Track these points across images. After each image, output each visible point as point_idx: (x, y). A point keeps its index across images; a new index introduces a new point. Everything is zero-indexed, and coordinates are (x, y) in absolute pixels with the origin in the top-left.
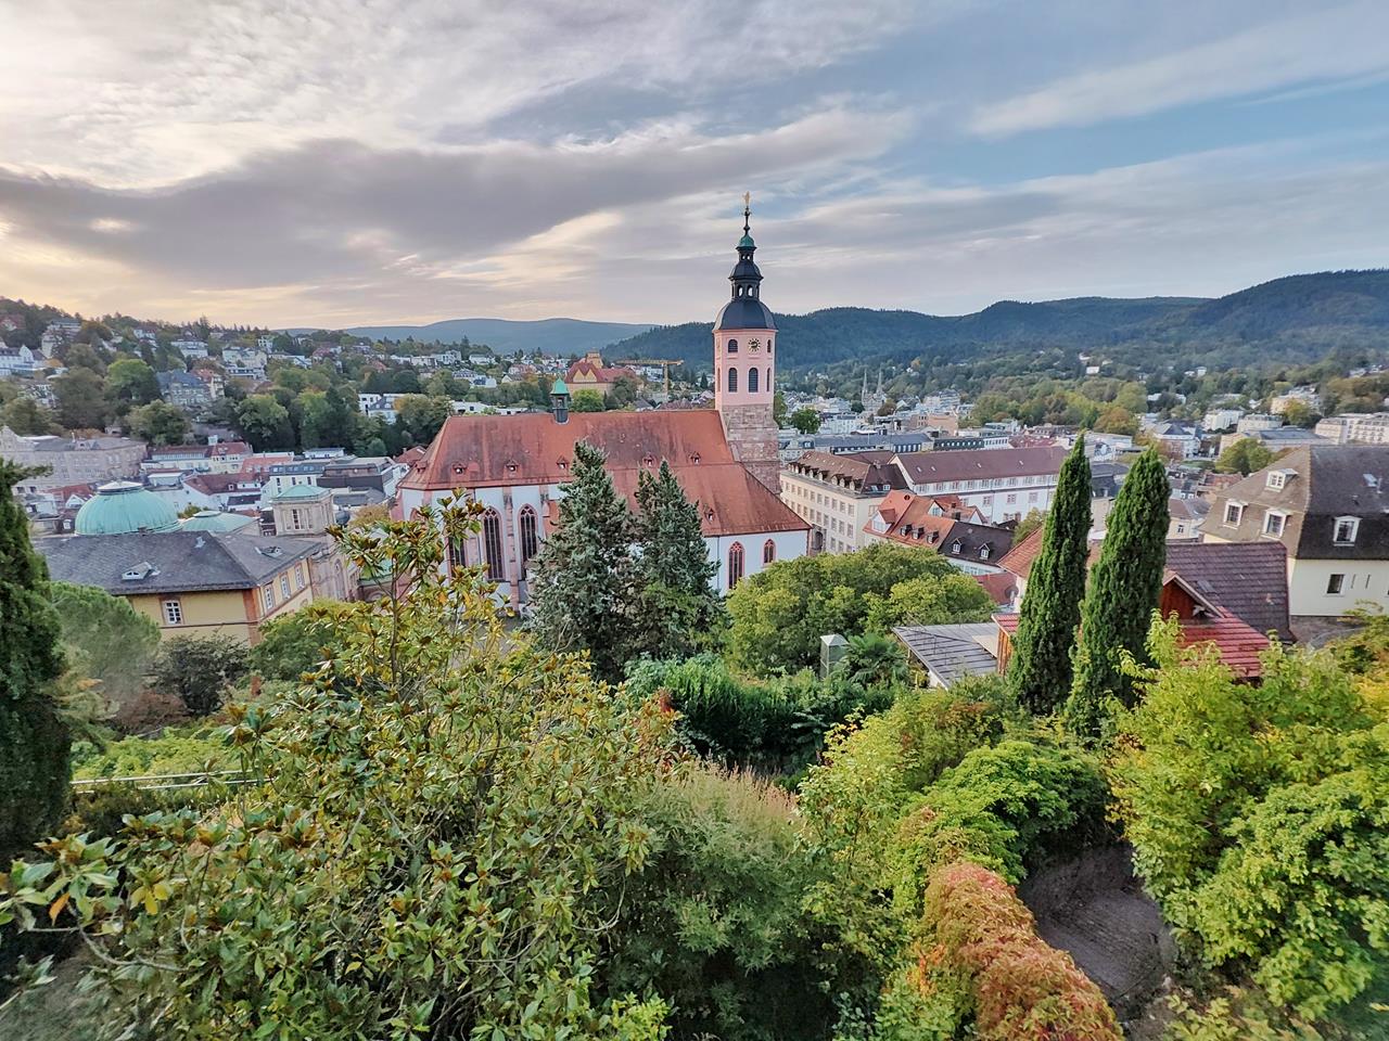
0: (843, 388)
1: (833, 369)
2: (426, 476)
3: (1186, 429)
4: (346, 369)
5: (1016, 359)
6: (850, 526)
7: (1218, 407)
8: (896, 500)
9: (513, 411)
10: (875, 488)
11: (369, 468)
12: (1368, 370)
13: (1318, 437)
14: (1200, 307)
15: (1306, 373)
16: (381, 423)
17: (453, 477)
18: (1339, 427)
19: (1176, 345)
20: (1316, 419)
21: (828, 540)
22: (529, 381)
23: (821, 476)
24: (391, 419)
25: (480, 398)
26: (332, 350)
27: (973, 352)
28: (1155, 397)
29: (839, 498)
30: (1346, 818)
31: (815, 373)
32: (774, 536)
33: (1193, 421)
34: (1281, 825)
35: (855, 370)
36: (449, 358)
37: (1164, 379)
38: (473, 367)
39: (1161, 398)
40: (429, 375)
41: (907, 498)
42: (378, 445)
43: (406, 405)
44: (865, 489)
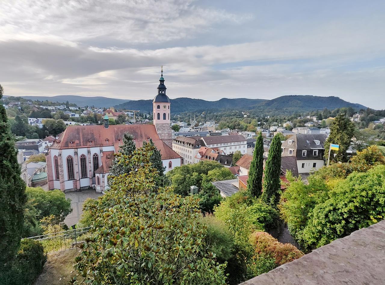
0: (185, 119)
1: (182, 114)
2: (60, 145)
3: (266, 131)
4: (22, 110)
5: (228, 113)
6: (191, 157)
7: (273, 125)
8: (202, 149)
9: (85, 124)
10: (197, 146)
11: (33, 143)
12: (301, 118)
13: (293, 133)
14: (267, 102)
15: (289, 118)
16: (37, 128)
17: (70, 145)
18: (297, 130)
19: (263, 110)
20: (292, 128)
21: (185, 161)
22: (90, 115)
23: (182, 143)
24: (41, 126)
25: (73, 120)
26: (17, 103)
27: (217, 111)
28: (259, 123)
29: (188, 149)
30: (331, 208)
31: (177, 115)
32: (171, 160)
33: (268, 129)
34: (320, 212)
35: (188, 114)
36: (62, 107)
37: (261, 118)
38: (71, 111)
39: (261, 123)
40: (55, 113)
41: (206, 148)
42: (35, 135)
43: (47, 122)
44: (194, 146)
